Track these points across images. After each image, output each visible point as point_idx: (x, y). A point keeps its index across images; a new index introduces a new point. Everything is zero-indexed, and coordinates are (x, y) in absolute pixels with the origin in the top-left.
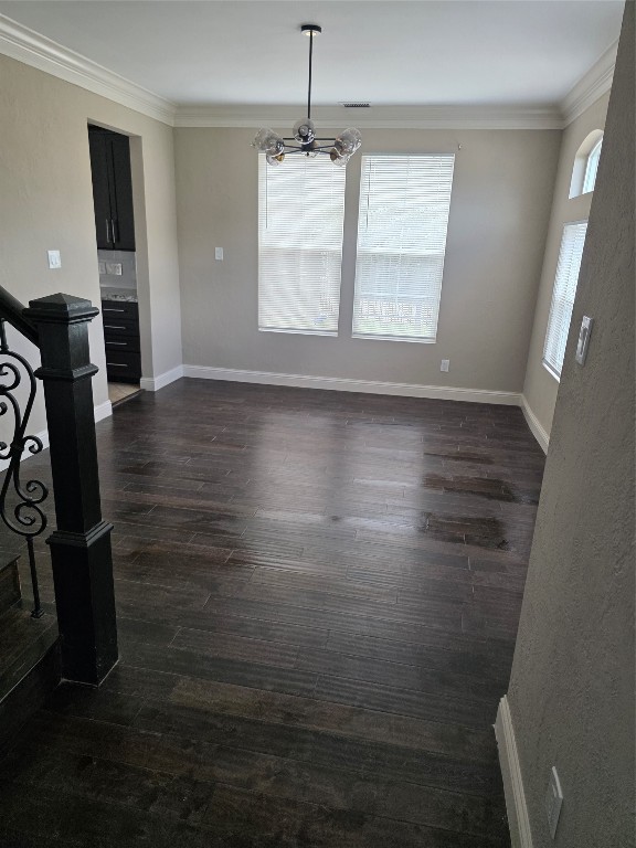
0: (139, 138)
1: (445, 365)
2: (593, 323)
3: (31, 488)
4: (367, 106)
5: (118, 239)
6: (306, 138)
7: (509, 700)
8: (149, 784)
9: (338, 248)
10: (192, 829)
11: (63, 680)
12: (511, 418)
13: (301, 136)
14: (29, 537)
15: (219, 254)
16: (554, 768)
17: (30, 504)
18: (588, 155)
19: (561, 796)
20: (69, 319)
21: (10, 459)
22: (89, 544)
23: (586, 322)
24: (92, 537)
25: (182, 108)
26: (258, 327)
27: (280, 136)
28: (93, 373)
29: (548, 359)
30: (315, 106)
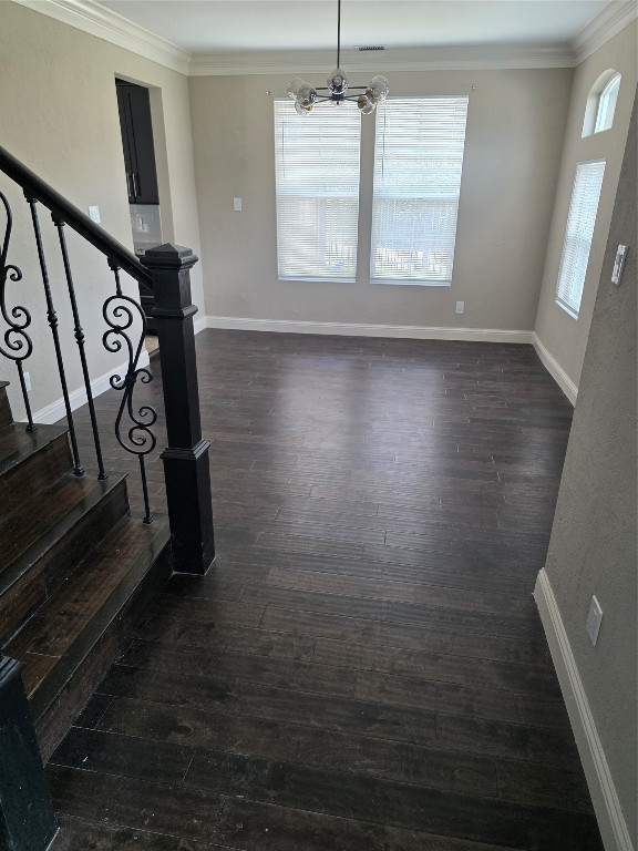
0: (158, 89)
1: (460, 306)
2: (628, 250)
3: (143, 413)
4: (382, 49)
5: (139, 193)
6: (339, 89)
7: (547, 572)
8: (264, 638)
9: (355, 193)
10: (305, 666)
11: (174, 573)
12: (524, 356)
13: (334, 86)
14: (141, 455)
15: (238, 204)
16: (594, 597)
17: (141, 426)
18: (600, 94)
19: (601, 612)
20: (181, 265)
21: (124, 390)
22: (197, 456)
23: (621, 250)
24: (198, 452)
25: (197, 56)
26: (277, 276)
27: (312, 86)
28: (194, 313)
29: (561, 295)
30: (344, 50)
